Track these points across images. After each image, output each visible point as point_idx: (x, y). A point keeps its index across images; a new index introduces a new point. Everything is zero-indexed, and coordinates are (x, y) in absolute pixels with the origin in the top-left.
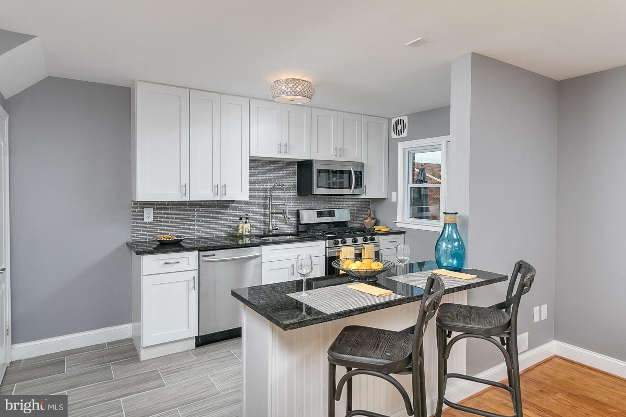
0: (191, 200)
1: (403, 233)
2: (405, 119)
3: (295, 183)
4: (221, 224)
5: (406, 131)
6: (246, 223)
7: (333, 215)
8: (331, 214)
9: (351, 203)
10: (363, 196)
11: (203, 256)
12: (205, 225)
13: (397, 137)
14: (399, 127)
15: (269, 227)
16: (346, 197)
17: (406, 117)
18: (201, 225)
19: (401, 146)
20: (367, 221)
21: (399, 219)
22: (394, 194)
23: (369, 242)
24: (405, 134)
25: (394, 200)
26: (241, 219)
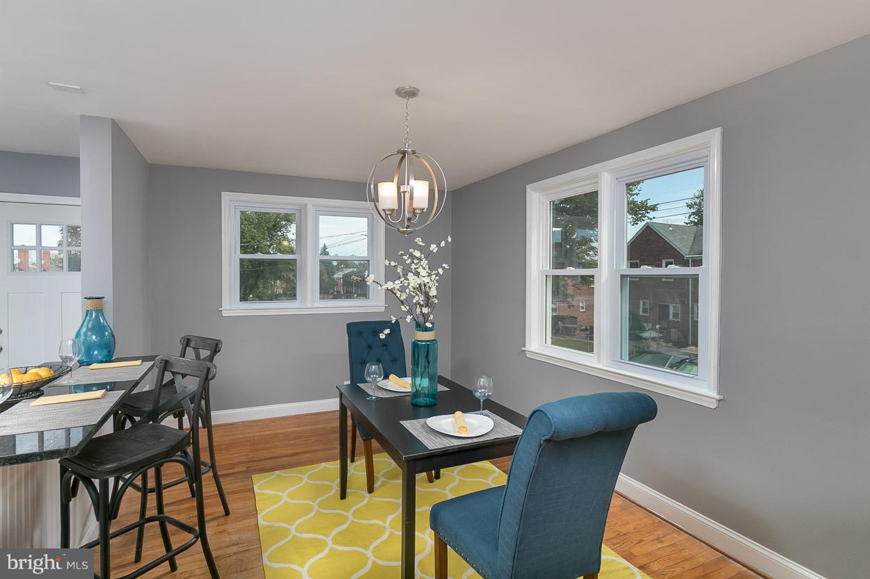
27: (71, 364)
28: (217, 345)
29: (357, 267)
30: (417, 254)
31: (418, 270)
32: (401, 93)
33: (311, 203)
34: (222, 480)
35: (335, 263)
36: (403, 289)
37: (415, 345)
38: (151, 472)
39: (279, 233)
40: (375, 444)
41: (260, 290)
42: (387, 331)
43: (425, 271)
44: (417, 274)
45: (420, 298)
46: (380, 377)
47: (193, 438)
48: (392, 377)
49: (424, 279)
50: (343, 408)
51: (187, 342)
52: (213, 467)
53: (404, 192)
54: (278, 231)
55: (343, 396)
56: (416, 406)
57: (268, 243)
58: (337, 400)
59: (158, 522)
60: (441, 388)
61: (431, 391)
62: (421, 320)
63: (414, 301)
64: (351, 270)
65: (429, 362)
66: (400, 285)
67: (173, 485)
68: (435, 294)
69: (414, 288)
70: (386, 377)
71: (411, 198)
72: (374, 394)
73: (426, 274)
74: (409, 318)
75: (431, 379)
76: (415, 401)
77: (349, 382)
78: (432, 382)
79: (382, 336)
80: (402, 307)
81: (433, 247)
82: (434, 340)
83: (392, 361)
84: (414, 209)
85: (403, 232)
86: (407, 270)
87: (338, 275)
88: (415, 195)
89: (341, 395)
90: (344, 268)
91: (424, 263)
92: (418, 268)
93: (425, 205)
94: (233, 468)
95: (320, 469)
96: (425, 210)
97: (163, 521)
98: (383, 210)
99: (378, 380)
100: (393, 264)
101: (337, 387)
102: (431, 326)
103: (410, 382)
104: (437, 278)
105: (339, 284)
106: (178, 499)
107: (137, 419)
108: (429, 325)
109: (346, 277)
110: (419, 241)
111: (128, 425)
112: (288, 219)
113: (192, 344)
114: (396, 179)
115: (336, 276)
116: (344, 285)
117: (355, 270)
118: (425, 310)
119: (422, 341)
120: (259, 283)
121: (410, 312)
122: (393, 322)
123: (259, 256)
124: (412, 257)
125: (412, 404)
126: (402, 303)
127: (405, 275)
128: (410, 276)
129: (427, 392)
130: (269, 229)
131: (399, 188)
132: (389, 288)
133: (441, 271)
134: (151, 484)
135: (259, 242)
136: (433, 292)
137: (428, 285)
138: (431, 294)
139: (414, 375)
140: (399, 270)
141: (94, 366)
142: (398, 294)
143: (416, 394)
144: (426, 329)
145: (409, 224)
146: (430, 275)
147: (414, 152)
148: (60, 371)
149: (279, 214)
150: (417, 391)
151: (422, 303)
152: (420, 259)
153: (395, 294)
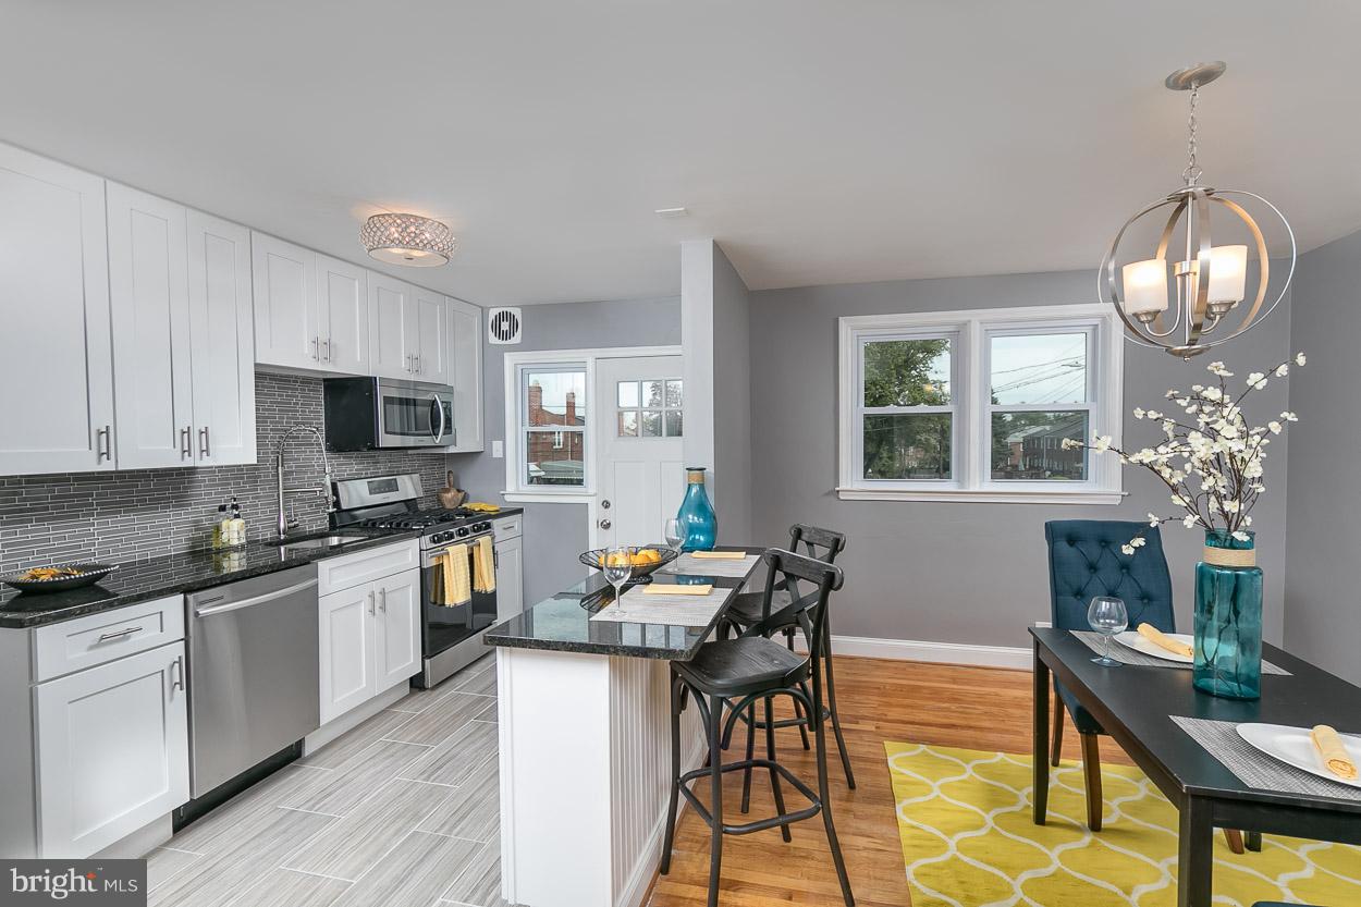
0: (120, 469)
1: (520, 511)
2: (517, 313)
3: (321, 423)
4: (164, 526)
5: (518, 334)
6: (237, 516)
7: (394, 488)
8: (392, 486)
9: (417, 464)
10: (452, 450)
11: (201, 603)
12: (119, 531)
13: (500, 342)
14: (505, 326)
15: (279, 522)
16: (410, 452)
17: (519, 310)
18: (113, 532)
19: (510, 360)
20: (449, 495)
21: (510, 488)
22: (497, 445)
23: (457, 538)
24: (517, 339)
25: (497, 453)
26: (222, 508)
27: (677, 549)
28: (837, 541)
29: (1051, 423)
30: (1213, 393)
31: (1215, 426)
32: (1180, 83)
33: (976, 318)
34: (844, 736)
35: (1009, 418)
36: (1176, 463)
37: (1205, 576)
38: (760, 703)
39: (913, 372)
40: (1106, 744)
41: (883, 461)
42: (1139, 542)
43: (1234, 429)
44: (1212, 434)
45: (1222, 483)
46: (1120, 623)
47: (813, 668)
48: (1144, 627)
49: (1230, 444)
50: (1041, 670)
51: (799, 534)
52: (833, 713)
53: (1183, 276)
54: (912, 369)
55: (1041, 646)
56: (1204, 693)
57: (896, 389)
58: (1030, 652)
59: (767, 770)
60: (1268, 668)
61: (1243, 671)
62: (1220, 525)
63: (1205, 487)
64: (1039, 429)
65: (1237, 613)
66: (1172, 455)
67: (785, 726)
68: (1257, 475)
69: (1204, 463)
70: (1132, 627)
71: (1204, 283)
72: (1109, 655)
73: (1236, 435)
74: (1190, 521)
75: (1245, 644)
76: (1203, 682)
77: (1049, 625)
78: (1248, 654)
79: (1128, 550)
80: (1173, 497)
81: (1257, 380)
82: (1253, 568)
83: (1142, 599)
84: (1210, 306)
85: (1180, 353)
86: (1184, 428)
87: (1015, 438)
88: (1213, 277)
89: (1038, 645)
90: (1025, 425)
91: (1232, 411)
92: (1216, 422)
93: (1238, 294)
94: (857, 723)
95: (994, 761)
96: (1236, 305)
97: (775, 771)
98: (1135, 315)
99: (1116, 629)
100: (1152, 415)
101: (1029, 630)
102: (1246, 538)
103: (1192, 645)
104: (1265, 441)
105: (1017, 454)
106: (787, 746)
107: (743, 628)
108: (1239, 536)
109: (1028, 441)
110: (1219, 368)
111: (733, 635)
112: (930, 348)
113: (805, 536)
114: (1162, 252)
115: (1011, 439)
116: (1025, 455)
117: (1048, 428)
118: (1231, 506)
119: (1223, 568)
120: (881, 450)
121: (1193, 508)
122: (1152, 525)
123: (891, 409)
124: (1198, 399)
125: (1195, 687)
126: (1175, 489)
127: (1182, 438)
128: (1196, 439)
129: (1233, 670)
130: (898, 367)
131: (1170, 269)
132: (1146, 461)
133: (1275, 427)
134: (760, 717)
135: (882, 388)
136: (1254, 470)
137: (1239, 456)
138: (1248, 474)
139: (1201, 631)
140: (1168, 427)
141: (696, 554)
142: (1166, 473)
143: (1205, 670)
144: (1233, 545)
145: (1194, 336)
146: (1244, 436)
147: (1209, 192)
148: (667, 556)
149: (914, 342)
150: (1209, 664)
151: (1223, 491)
152: (1220, 404)
153: (1158, 473)
